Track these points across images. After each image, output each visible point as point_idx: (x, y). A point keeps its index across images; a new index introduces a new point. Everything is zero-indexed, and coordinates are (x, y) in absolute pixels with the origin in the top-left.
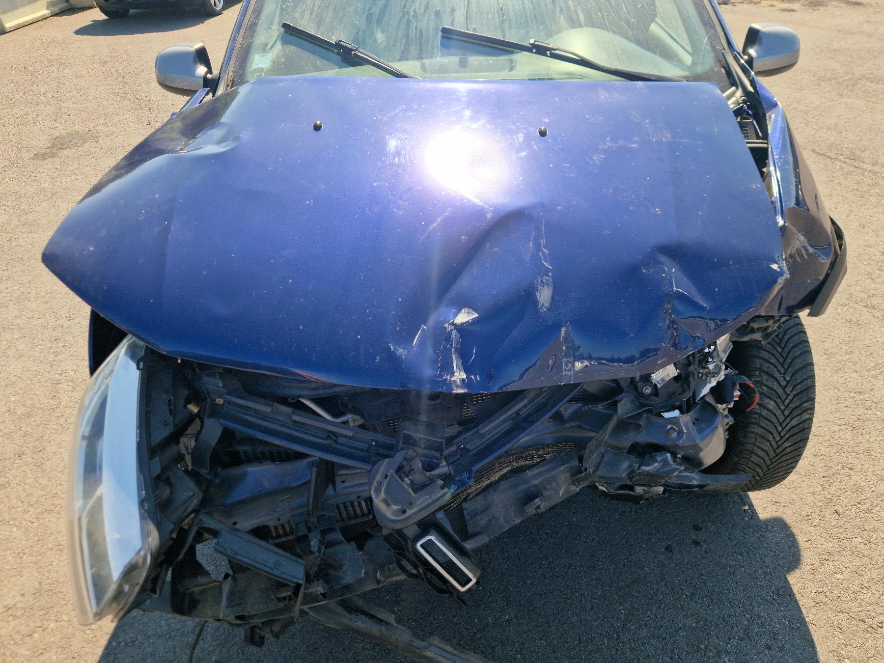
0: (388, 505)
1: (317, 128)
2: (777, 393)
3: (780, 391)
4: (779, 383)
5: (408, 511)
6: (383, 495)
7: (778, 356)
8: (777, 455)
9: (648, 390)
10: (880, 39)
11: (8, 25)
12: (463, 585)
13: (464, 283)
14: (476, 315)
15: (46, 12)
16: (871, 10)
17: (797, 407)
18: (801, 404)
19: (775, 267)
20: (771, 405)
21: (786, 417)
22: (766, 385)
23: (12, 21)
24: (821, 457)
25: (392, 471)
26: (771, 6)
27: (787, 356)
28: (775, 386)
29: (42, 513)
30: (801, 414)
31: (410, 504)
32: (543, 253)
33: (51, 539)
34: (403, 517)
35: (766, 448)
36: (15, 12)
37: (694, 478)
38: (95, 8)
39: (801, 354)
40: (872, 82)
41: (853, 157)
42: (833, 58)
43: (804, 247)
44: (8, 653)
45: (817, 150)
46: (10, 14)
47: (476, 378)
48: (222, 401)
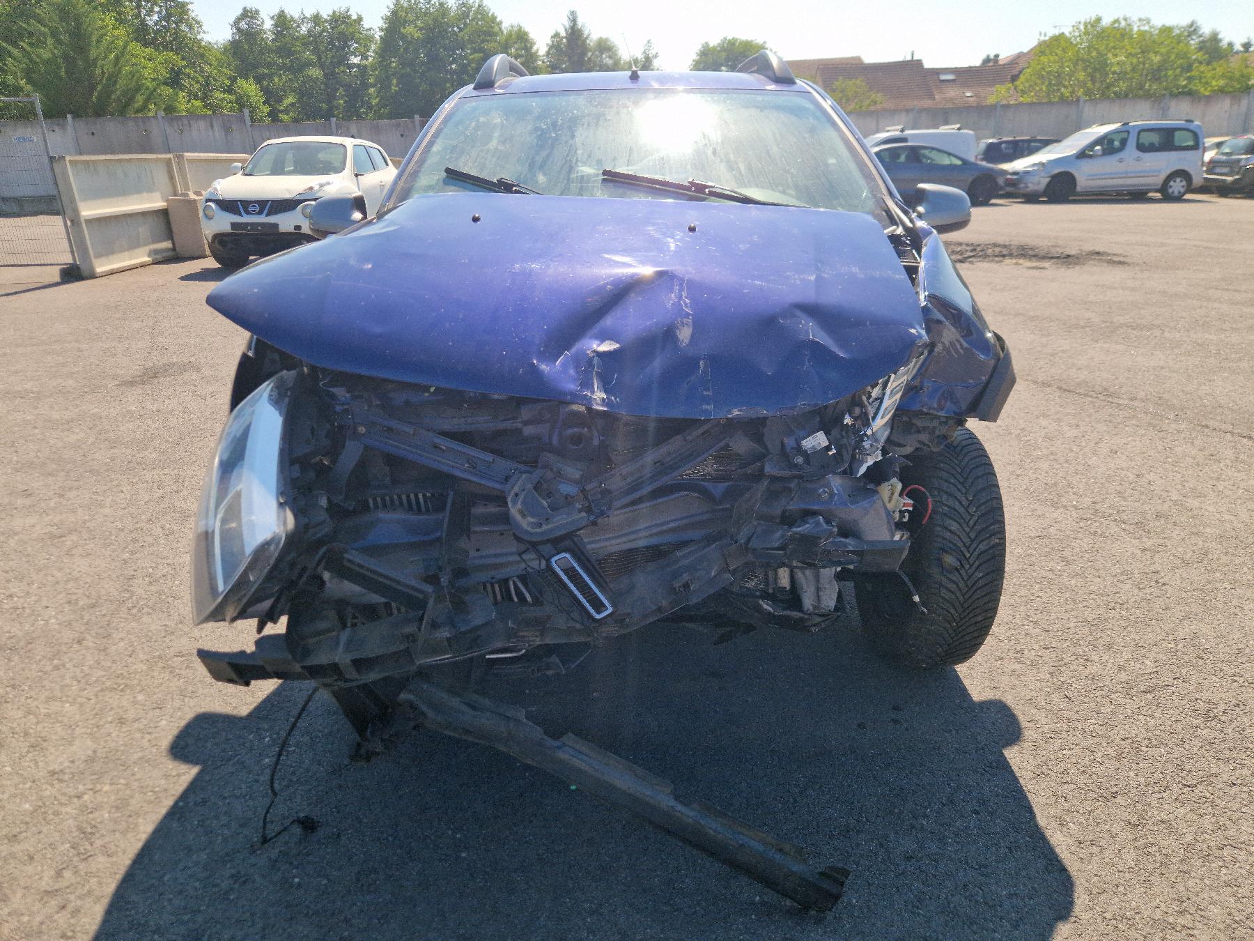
0: (524, 516)
1: (475, 220)
2: (958, 513)
3: (962, 510)
4: (960, 503)
5: (544, 525)
6: (519, 506)
7: (958, 476)
8: (970, 589)
9: (800, 460)
10: (1146, 293)
11: (99, 270)
12: (599, 612)
13: (608, 321)
14: (618, 346)
15: (146, 259)
16: (1137, 268)
17: (983, 530)
18: (987, 527)
19: (913, 331)
20: (954, 526)
21: (972, 541)
22: (946, 505)
23: (104, 265)
24: (1052, 650)
25: (529, 486)
26: (1016, 264)
27: (968, 475)
28: (957, 505)
29: (102, 690)
30: (987, 538)
31: (547, 519)
32: (685, 303)
33: (111, 713)
34: (539, 530)
35: (954, 578)
36: (111, 257)
37: (850, 544)
38: (204, 257)
39: (983, 475)
40: (1134, 329)
41: (1107, 393)
42: (1088, 309)
43: (958, 341)
44: (50, 812)
45: (1064, 387)
46: (103, 259)
47: (616, 399)
48: (364, 430)
